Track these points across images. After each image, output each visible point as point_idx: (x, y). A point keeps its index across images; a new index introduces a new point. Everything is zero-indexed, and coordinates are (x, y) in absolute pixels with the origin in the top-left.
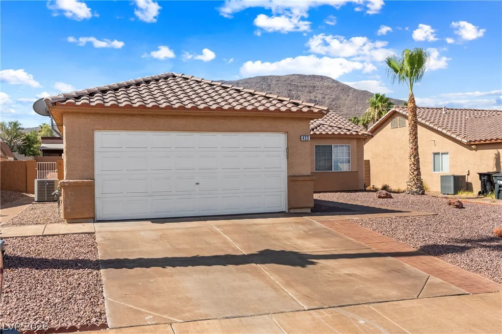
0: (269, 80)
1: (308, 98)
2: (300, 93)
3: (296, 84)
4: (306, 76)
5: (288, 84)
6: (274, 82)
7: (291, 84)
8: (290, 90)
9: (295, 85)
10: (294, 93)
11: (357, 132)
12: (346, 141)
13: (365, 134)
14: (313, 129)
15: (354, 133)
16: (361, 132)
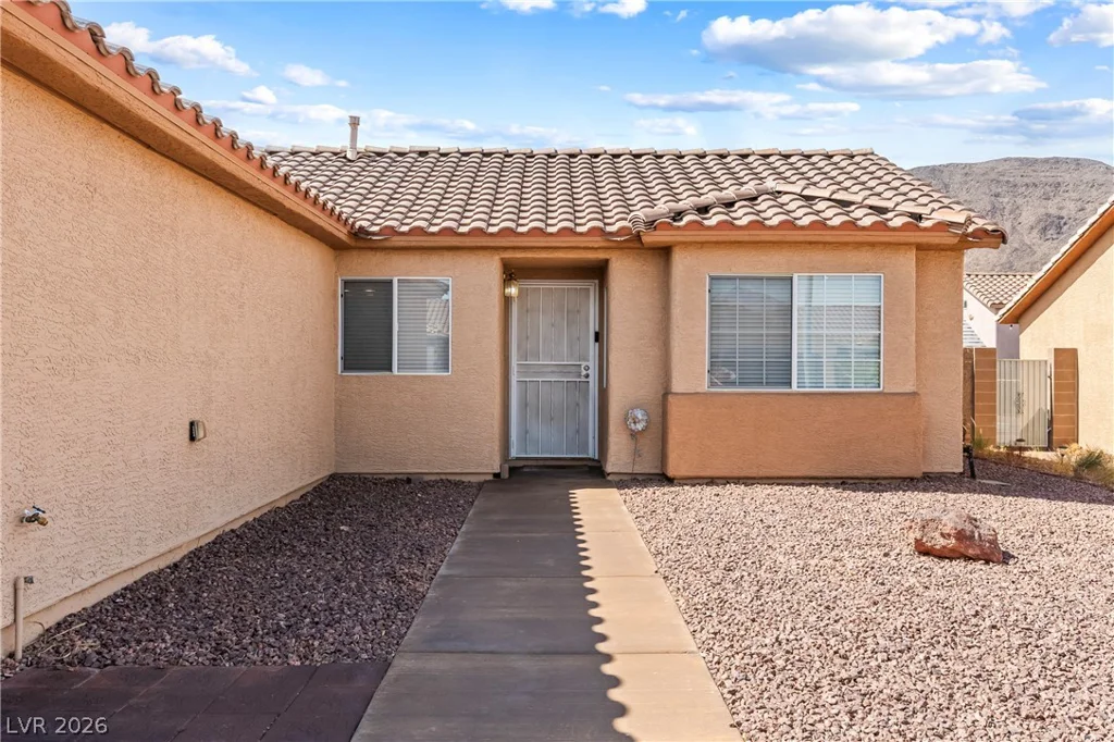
0: (946, 174)
1: (1043, 211)
2: (1020, 201)
3: (1011, 179)
4: (1037, 160)
5: (992, 181)
6: (958, 178)
7: (998, 182)
8: (997, 195)
9: (1008, 182)
10: (1006, 200)
11: (919, 217)
12: (866, 256)
13: (952, 224)
14: (703, 210)
15: (898, 222)
16: (934, 215)
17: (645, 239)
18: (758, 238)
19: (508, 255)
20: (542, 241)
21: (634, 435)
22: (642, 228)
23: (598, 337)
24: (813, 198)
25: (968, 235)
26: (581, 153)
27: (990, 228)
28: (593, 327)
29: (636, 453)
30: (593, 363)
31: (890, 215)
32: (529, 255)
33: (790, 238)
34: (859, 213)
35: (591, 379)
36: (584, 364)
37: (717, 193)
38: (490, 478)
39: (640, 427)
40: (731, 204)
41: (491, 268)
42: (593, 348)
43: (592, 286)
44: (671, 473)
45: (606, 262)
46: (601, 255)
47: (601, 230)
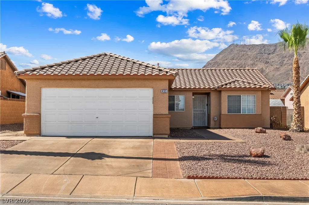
11: (261, 86)
12: (253, 92)
13: (266, 87)
14: (226, 84)
15: (258, 87)
16: (264, 86)
17: (217, 90)
18: (235, 89)
19: (193, 92)
20: (200, 90)
21: (215, 121)
22: (217, 88)
23: (207, 105)
24: (244, 82)
25: (269, 88)
26: (201, 69)
27: (273, 87)
28: (206, 103)
29: (215, 124)
30: (206, 110)
31: (257, 85)
32: (197, 92)
33: (240, 89)
34: (252, 85)
35: (206, 112)
36: (205, 110)
37: (228, 81)
38: (191, 128)
39: (216, 120)
40: (231, 83)
41: (191, 94)
42: (206, 107)
43: (206, 96)
44: (221, 127)
45: (210, 93)
46: (209, 92)
47: (210, 88)
